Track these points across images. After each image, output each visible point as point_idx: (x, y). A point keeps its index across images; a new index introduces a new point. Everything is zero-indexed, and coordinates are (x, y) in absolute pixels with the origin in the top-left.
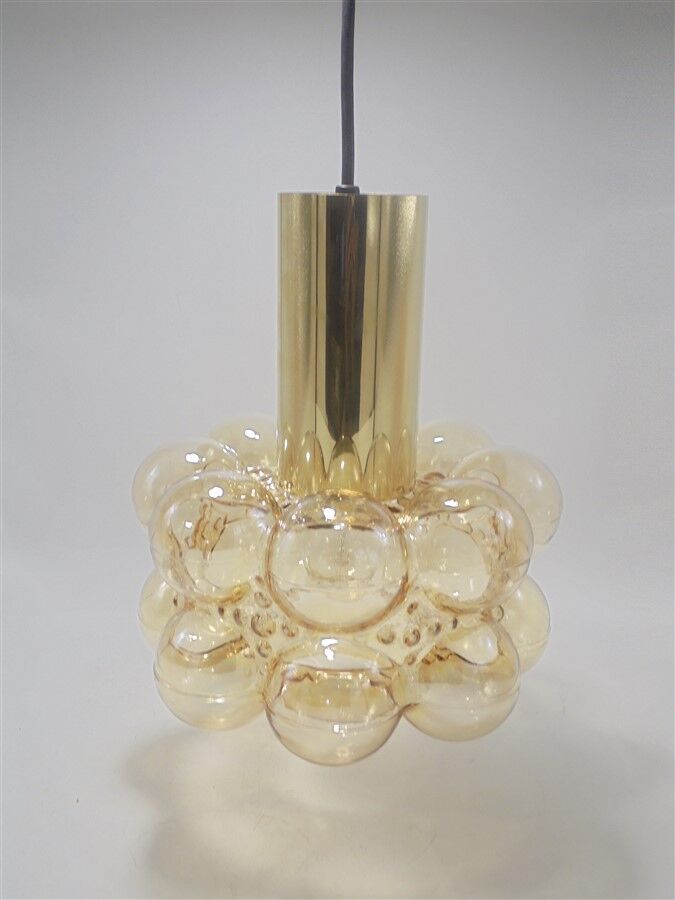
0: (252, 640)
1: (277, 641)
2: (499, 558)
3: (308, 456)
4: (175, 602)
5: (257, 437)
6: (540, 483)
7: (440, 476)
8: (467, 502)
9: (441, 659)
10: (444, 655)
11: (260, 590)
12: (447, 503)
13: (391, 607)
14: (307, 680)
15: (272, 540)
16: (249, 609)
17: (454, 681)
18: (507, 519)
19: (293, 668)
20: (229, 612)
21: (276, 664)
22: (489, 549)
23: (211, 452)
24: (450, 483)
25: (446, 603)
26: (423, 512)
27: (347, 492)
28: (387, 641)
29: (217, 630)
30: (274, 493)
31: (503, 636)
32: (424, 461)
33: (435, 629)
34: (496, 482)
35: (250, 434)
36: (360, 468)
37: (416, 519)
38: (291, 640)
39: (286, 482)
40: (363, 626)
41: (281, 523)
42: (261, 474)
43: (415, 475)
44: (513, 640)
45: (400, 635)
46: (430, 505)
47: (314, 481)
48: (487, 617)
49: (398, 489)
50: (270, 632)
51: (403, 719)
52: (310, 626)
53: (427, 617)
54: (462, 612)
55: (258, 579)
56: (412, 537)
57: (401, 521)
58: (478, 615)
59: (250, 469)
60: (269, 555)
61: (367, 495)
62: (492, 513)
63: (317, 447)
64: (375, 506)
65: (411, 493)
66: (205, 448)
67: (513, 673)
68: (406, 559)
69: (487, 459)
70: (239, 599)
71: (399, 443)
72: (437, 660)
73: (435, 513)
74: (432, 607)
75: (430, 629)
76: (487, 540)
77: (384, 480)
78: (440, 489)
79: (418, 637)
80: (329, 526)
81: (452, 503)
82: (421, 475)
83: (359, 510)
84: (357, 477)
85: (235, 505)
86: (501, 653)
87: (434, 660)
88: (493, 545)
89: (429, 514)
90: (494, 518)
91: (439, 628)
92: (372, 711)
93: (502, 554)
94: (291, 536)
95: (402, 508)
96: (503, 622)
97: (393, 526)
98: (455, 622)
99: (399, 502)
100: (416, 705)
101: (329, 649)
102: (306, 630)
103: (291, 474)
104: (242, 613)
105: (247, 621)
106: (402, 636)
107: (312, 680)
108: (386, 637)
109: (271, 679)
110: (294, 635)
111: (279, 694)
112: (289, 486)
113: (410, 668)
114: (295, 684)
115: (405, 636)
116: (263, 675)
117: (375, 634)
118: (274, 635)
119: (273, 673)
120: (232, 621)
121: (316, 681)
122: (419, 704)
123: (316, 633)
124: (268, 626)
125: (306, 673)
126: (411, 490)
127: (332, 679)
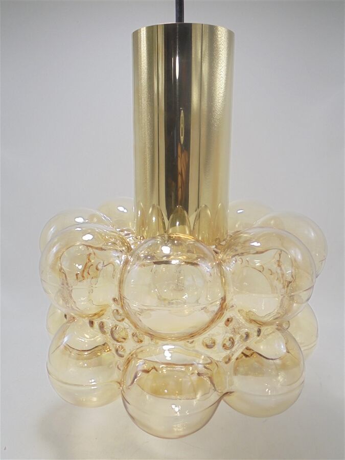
0: (112, 344)
1: (130, 346)
5: (125, 211)
6: (313, 234)
9: (246, 356)
10: (248, 353)
11: (116, 308)
13: (213, 321)
14: (153, 371)
15: (123, 271)
16: (109, 322)
17: (257, 371)
19: (140, 364)
20: (96, 324)
21: (129, 361)
25: (253, 318)
26: (232, 254)
28: (210, 346)
29: (89, 338)
30: (131, 242)
31: (289, 340)
33: (245, 336)
35: (121, 209)
36: (190, 227)
37: (230, 257)
38: (139, 345)
39: (139, 237)
40: (192, 335)
41: (129, 257)
42: (126, 232)
43: (227, 232)
45: (219, 340)
46: (238, 249)
48: (280, 328)
49: (216, 240)
50: (124, 339)
51: (222, 401)
52: (152, 335)
53: (239, 328)
54: (264, 324)
55: (114, 300)
56: (228, 269)
58: (275, 327)
60: (121, 282)
65: (225, 242)
68: (224, 284)
70: (103, 314)
71: (216, 211)
72: (244, 357)
74: (242, 320)
75: (241, 337)
79: (233, 343)
81: (256, 244)
82: (230, 232)
86: (288, 352)
87: (242, 357)
89: (239, 255)
91: (247, 336)
92: (198, 396)
95: (219, 251)
96: (289, 330)
97: (215, 260)
98: (259, 331)
99: (216, 247)
100: (231, 393)
101: (168, 352)
102: (150, 339)
103: (143, 231)
104: (105, 324)
105: (108, 331)
106: (221, 343)
107: (157, 370)
108: (209, 343)
109: (126, 371)
110: (141, 341)
111: (133, 382)
112: (142, 238)
113: (226, 365)
114: (145, 375)
115: (223, 342)
116: (120, 370)
117: (201, 341)
118: (127, 340)
119: (127, 368)
120: (99, 331)
121: (160, 372)
122: (233, 392)
123: (157, 341)
124: (123, 334)
125: (152, 366)
126: (224, 240)
127: (171, 371)
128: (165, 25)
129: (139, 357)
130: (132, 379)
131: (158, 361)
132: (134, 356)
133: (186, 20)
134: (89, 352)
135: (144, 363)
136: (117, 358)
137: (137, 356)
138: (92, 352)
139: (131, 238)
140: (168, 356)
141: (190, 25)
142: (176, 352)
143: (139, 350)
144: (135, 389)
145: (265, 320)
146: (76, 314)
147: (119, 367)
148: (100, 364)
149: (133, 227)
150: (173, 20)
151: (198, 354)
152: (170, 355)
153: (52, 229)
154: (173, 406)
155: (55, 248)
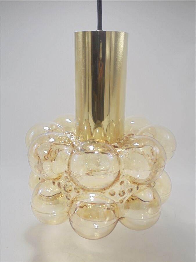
0: (64, 193)
1: (73, 194)
2: (154, 164)
3: (86, 128)
4: (39, 179)
5: (70, 121)
6: (169, 137)
7: (133, 135)
8: (142, 144)
9: (133, 199)
10: (134, 198)
11: (67, 176)
12: (135, 144)
13: (114, 182)
14: (85, 207)
15: (70, 157)
17: (138, 208)
18: (157, 150)
19: (78, 203)
20: (56, 183)
21: (72, 202)
22: (150, 161)
23: (54, 127)
24: (136, 137)
25: (136, 181)
26: (126, 148)
27: (98, 140)
28: (113, 195)
29: (52, 190)
30: (74, 141)
31: (155, 192)
32: (127, 130)
33: (130, 190)
34: (153, 137)
35: (68, 120)
36: (104, 132)
37: (124, 150)
38: (78, 194)
39: (78, 137)
40: (104, 189)
42: (71, 134)
43: (124, 134)
44: (158, 193)
45: (117, 193)
46: (129, 145)
47: (88, 136)
48: (149, 186)
49: (118, 139)
50: (70, 191)
51: (119, 222)
52: (84, 189)
54: (140, 184)
55: (66, 172)
56: (122, 157)
57: (118, 151)
58: (146, 185)
59: (66, 132)
60: (69, 163)
61: (107, 142)
62: (151, 148)
63: (89, 125)
64: (108, 145)
65: (123, 141)
66: (52, 125)
67: (158, 205)
68: (119, 165)
69: (150, 129)
70: (60, 179)
71: (118, 123)
72: (132, 200)
73: (131, 148)
74: (129, 183)
76: (149, 157)
77: (113, 136)
78: (132, 139)
79: (124, 193)
80: (92, 153)
81: (137, 144)
82: (126, 135)
83: (104, 147)
84: (103, 135)
85: (60, 144)
86: (154, 198)
87: (131, 200)
88: (152, 159)
89: (129, 148)
90: (152, 149)
91: (132, 190)
92: (107, 219)
93: (155, 163)
94: (77, 156)
95: (119, 146)
96: (155, 187)
97: (115, 153)
98: (138, 188)
99: (118, 144)
100: (123, 218)
101: (92, 197)
102: (83, 191)
103: (80, 134)
104: (61, 183)
105: (62, 186)
106: (118, 193)
107: (87, 207)
108: (112, 193)
109: (71, 207)
110: (79, 192)
111: (75, 212)
112: (79, 138)
113: (121, 204)
114: (81, 209)
115: (119, 193)
116: (68, 206)
117: (108, 192)
118: (72, 192)
119: (72, 205)
120: (57, 187)
121: (88, 208)
122: (124, 217)
123: (87, 192)
124: (70, 188)
125: (84, 205)
126: (122, 140)
127: (94, 207)
128: (92, 31)
129: (78, 200)
130: (74, 211)
131: (87, 202)
132: (75, 199)
133: (103, 29)
134: (52, 197)
135: (80, 203)
136: (67, 200)
137: (76, 199)
138: (53, 197)
139: (73, 138)
140: (92, 199)
141: (105, 32)
142: (96, 197)
143: (78, 197)
144: (76, 216)
145: (140, 182)
146: (45, 178)
147: (68, 205)
148: (58, 203)
149: (75, 131)
150: (96, 29)
151: (107, 199)
152: (93, 199)
153: (32, 133)
154: (95, 225)
155: (36, 145)
